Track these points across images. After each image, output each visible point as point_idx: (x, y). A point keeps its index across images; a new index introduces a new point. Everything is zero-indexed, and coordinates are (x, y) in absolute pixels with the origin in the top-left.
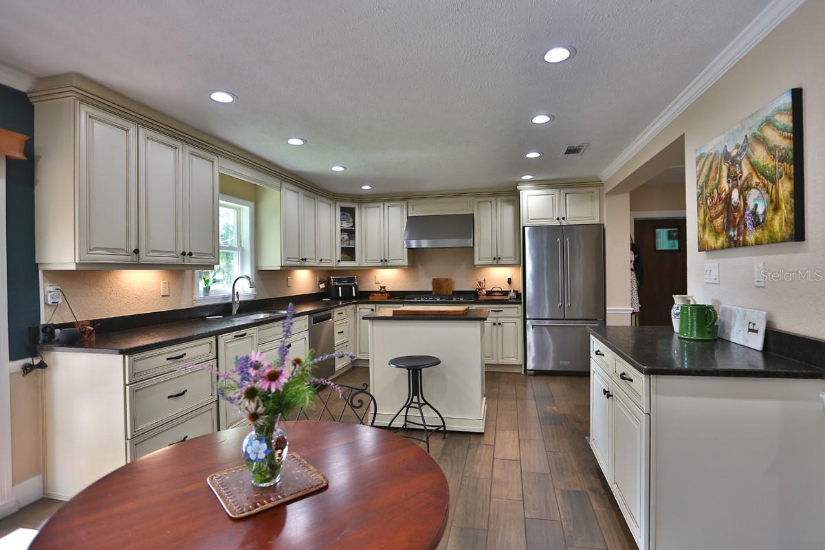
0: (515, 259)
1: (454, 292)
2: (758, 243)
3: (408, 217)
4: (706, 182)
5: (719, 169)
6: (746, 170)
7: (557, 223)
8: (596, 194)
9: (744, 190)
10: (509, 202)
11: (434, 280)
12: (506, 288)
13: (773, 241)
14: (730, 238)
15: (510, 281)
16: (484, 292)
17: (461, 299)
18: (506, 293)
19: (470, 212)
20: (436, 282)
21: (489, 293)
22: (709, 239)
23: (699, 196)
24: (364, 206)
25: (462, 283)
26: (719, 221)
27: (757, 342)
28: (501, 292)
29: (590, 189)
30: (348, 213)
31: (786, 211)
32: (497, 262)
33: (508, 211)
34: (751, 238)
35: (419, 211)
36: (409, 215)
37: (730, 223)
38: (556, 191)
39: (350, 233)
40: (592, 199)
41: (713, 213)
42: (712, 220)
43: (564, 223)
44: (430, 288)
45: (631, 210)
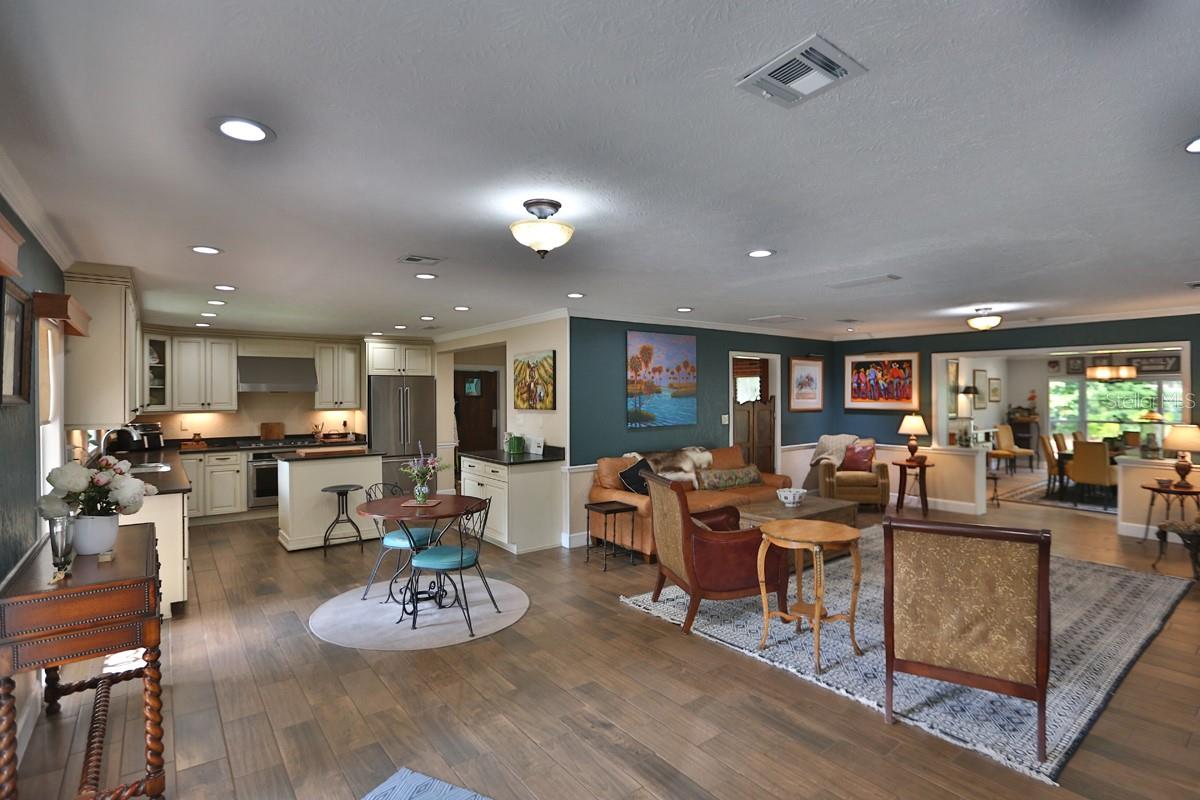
0: (356, 402)
1: (287, 437)
2: (541, 409)
3: (238, 357)
4: (519, 374)
5: (525, 371)
6: (537, 376)
7: (398, 374)
8: (429, 351)
9: (536, 384)
10: (353, 350)
11: (263, 424)
12: (342, 430)
13: (546, 409)
14: (530, 405)
15: (345, 424)
16: (322, 435)
17: (306, 443)
18: (345, 435)
19: (311, 357)
20: (264, 427)
21: (327, 436)
22: (519, 402)
23: (515, 380)
24: (176, 340)
25: (294, 426)
26: (525, 395)
27: (540, 451)
28: (339, 434)
29: (425, 347)
30: (158, 348)
31: (550, 398)
32: (338, 406)
33: (349, 359)
34: (538, 407)
35: (251, 351)
36: (240, 355)
37: (530, 398)
38: (397, 346)
39: (158, 373)
40: (426, 355)
41: (522, 391)
42: (522, 394)
43: (404, 374)
44: (257, 433)
45: (455, 363)
